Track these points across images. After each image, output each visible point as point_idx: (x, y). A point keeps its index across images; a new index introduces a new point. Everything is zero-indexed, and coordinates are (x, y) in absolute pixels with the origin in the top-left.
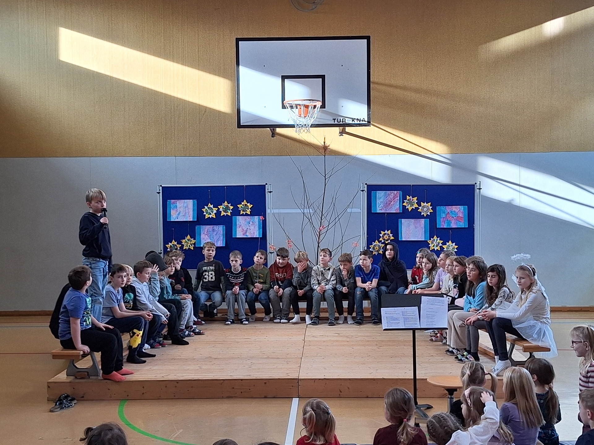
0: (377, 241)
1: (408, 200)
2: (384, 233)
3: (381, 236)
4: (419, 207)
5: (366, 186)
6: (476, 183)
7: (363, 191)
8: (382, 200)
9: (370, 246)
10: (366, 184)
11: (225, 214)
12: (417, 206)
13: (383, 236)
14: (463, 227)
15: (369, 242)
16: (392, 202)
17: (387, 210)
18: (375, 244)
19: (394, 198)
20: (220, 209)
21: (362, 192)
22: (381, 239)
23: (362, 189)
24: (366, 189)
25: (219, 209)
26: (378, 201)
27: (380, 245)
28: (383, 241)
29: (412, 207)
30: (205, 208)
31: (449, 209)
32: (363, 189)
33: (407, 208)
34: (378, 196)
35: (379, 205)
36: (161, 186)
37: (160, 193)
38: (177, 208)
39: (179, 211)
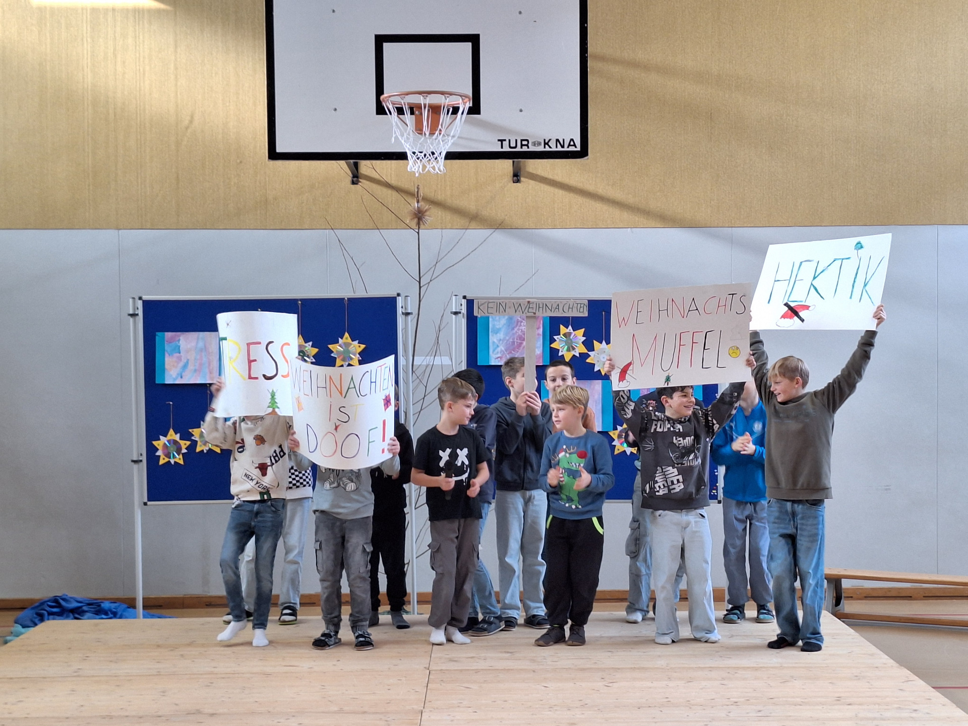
1: (565, 335)
4: (589, 353)
5: (463, 302)
7: (456, 313)
8: (501, 335)
10: (464, 297)
12: (586, 351)
16: (524, 340)
21: (454, 316)
23: (454, 310)
24: (463, 309)
26: (493, 339)
29: (573, 353)
32: (456, 309)
34: (494, 325)
35: (495, 346)
36: (140, 298)
37: (137, 315)
38: (180, 353)
39: (184, 360)
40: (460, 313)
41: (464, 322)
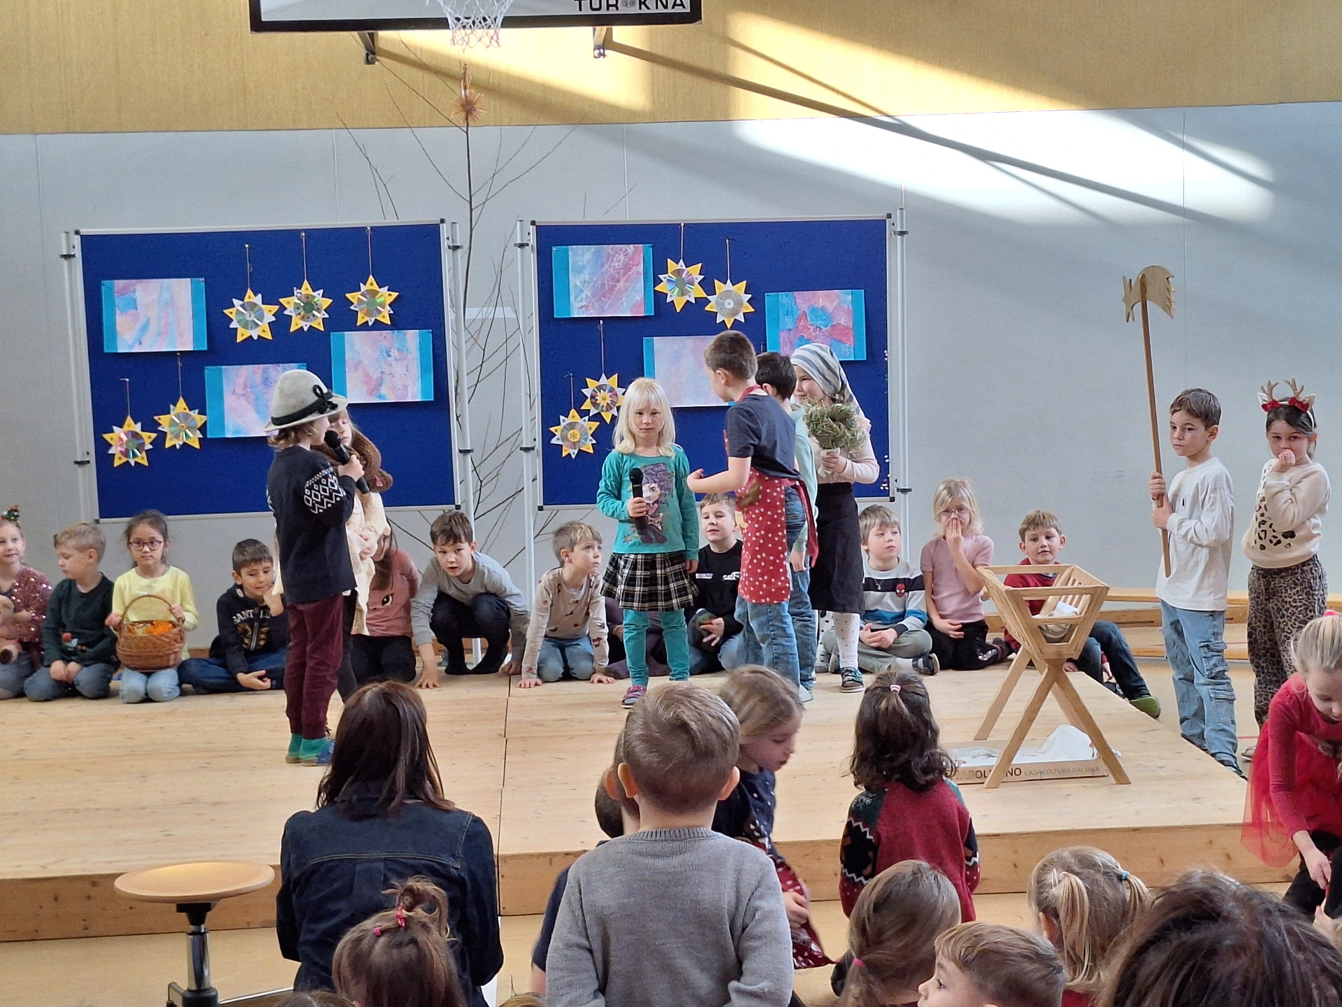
0: (573, 412)
1: (674, 273)
2: (597, 384)
3: (589, 396)
4: (709, 297)
5: (532, 229)
6: (889, 216)
7: (522, 246)
9: (552, 429)
10: (533, 223)
11: (306, 325)
12: (705, 296)
13: (593, 397)
14: (853, 359)
15: (549, 419)
16: (618, 281)
17: (603, 311)
18: (568, 420)
19: (627, 268)
20: (286, 309)
21: (519, 249)
22: (587, 405)
23: (519, 242)
24: (532, 240)
25: (283, 308)
26: (575, 281)
27: (583, 423)
28: (593, 412)
29: (686, 298)
30: (233, 306)
31: (803, 300)
32: (522, 240)
33: (668, 300)
34: (575, 262)
35: (578, 291)
36: (77, 233)
37: (74, 256)
38: (136, 309)
39: (143, 320)
40: (527, 245)
41: (533, 258)
